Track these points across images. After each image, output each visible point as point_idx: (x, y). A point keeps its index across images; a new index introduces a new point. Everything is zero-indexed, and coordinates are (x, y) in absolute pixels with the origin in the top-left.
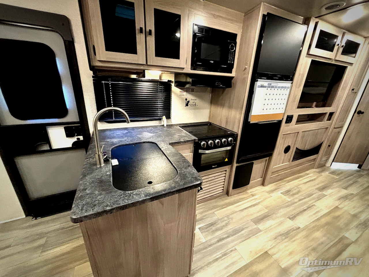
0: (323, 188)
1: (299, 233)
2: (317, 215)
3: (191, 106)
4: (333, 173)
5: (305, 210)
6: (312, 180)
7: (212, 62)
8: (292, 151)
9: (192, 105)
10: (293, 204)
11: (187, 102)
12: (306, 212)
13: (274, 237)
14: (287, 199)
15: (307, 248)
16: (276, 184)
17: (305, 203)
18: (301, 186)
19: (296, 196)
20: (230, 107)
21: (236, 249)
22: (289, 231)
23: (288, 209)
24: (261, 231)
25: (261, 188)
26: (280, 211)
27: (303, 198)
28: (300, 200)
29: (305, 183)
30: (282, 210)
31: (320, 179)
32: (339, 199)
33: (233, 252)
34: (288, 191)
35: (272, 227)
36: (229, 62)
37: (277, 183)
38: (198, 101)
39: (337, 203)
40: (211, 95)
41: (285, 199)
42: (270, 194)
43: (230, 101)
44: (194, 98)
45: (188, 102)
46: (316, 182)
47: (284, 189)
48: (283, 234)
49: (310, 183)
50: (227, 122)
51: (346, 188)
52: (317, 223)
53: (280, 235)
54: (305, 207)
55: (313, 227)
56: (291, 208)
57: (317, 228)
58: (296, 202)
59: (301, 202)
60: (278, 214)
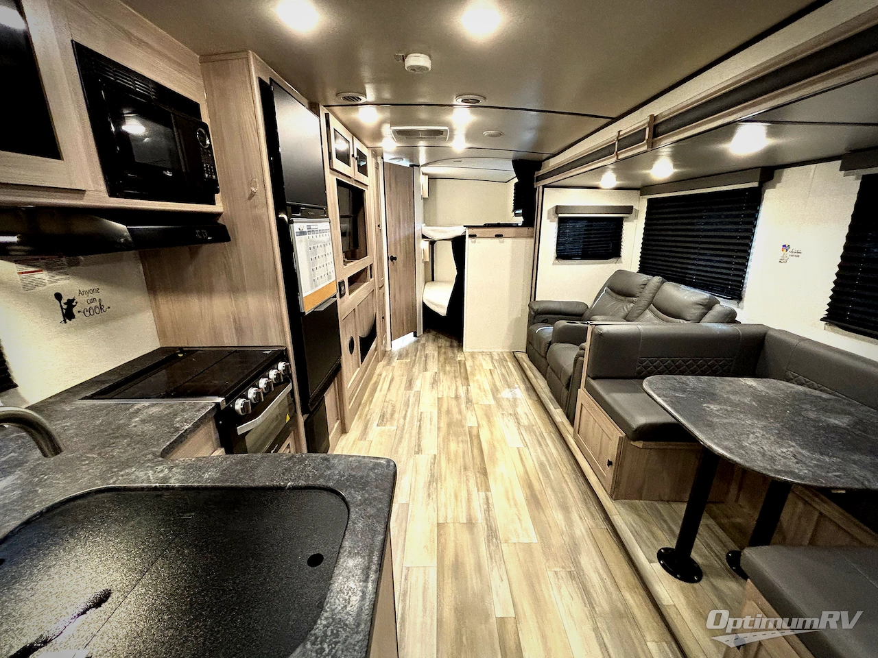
0: (410, 384)
1: (440, 461)
2: (433, 423)
3: (87, 314)
4: (400, 356)
5: (420, 427)
6: (392, 380)
7: (169, 174)
8: (357, 346)
9: (87, 312)
10: (403, 429)
11: (65, 307)
12: (422, 428)
13: (426, 495)
14: (390, 428)
15: (460, 473)
16: (360, 418)
17: (412, 417)
18: (388, 396)
19: (396, 415)
20: (235, 289)
21: (408, 569)
22: (431, 470)
23: (405, 443)
24: (408, 505)
25: (345, 438)
26: (400, 453)
27: (404, 413)
28: (405, 419)
29: (389, 389)
30: (400, 450)
31: (397, 373)
32: (433, 387)
33: (409, 578)
34: (383, 416)
35: (413, 485)
36: (207, 175)
37: (358, 413)
38: (105, 294)
39: (434, 395)
40: (141, 267)
41: (389, 430)
42: (367, 439)
43: (229, 274)
44: (85, 286)
45: (70, 303)
46: (397, 379)
47: (376, 418)
48: (430, 482)
49: (393, 385)
50: (239, 330)
51: (426, 370)
52: (442, 435)
53: (429, 485)
54: (416, 424)
55: (444, 441)
56: (406, 436)
57: (446, 440)
58: (404, 425)
59: (408, 418)
60: (403, 460)
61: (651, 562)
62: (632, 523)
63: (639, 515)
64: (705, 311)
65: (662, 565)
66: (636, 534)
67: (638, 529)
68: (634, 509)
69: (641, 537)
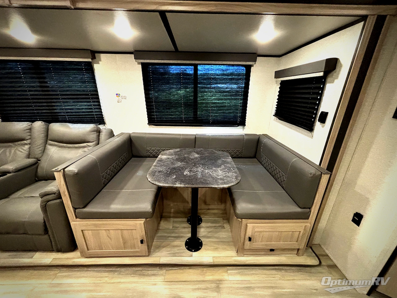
61: (192, 256)
62: (169, 253)
63: (164, 247)
64: (97, 134)
65: (195, 251)
66: (174, 255)
67: (172, 252)
68: (159, 247)
69: (178, 253)
